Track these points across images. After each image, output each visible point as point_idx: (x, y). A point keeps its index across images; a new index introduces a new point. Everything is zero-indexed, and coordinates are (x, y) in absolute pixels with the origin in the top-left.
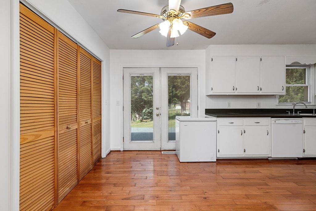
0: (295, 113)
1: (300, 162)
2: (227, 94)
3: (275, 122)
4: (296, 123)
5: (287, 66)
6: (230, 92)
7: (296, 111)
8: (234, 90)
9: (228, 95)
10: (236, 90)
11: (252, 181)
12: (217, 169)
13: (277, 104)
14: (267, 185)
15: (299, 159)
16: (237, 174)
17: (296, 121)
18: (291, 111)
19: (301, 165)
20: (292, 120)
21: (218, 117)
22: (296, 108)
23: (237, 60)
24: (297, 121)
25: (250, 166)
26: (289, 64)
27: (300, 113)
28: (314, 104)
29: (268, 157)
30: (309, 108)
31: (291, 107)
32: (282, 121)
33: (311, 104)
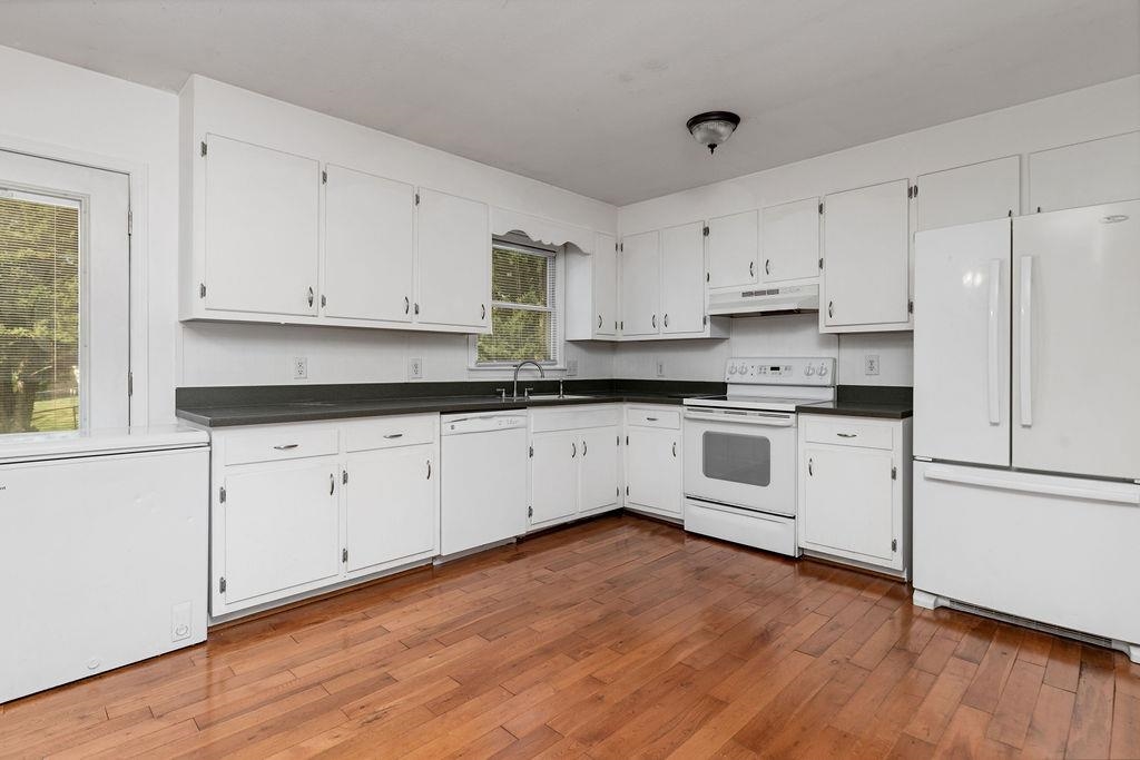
0: (518, 396)
1: (524, 548)
2: (283, 320)
3: (453, 427)
4: (511, 426)
5: (496, 239)
6: (293, 311)
7: (522, 386)
8: (311, 302)
9: (286, 324)
10: (323, 304)
11: (335, 687)
12: (209, 676)
13: (473, 366)
14: (389, 679)
15: (521, 540)
16: (286, 677)
17: (510, 418)
18: (508, 386)
19: (521, 561)
20: (499, 419)
21: (214, 424)
22: (523, 377)
23: (325, 180)
24: (514, 419)
25: (358, 614)
26: (501, 232)
27: (530, 393)
28: (562, 367)
29: (434, 558)
30: (549, 377)
31: (508, 377)
32: (474, 422)
33: (558, 367)
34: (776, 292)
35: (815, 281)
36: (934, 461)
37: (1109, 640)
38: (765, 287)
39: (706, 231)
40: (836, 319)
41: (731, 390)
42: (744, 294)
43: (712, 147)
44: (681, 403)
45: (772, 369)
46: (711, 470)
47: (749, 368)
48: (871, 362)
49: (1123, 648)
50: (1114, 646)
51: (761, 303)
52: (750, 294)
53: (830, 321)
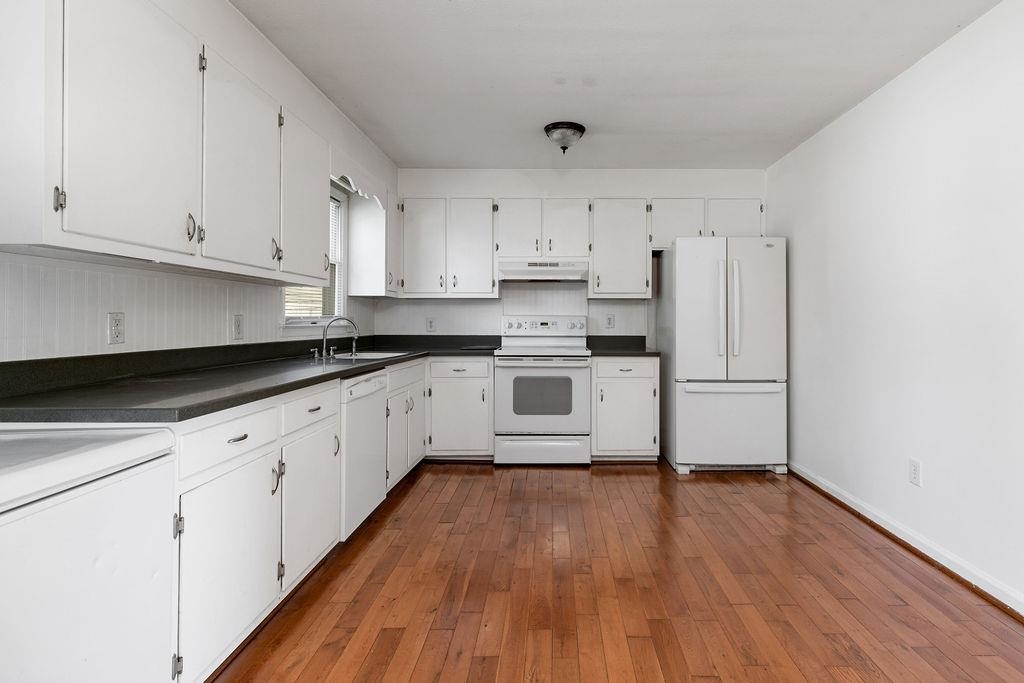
2: (157, 257)
34: (557, 265)
35: (585, 259)
36: (688, 381)
37: (765, 466)
38: (548, 261)
39: (495, 208)
40: (602, 288)
41: (504, 342)
42: (530, 265)
43: (564, 148)
44: (492, 355)
45: (542, 324)
46: (520, 408)
47: (523, 324)
48: (609, 319)
49: (770, 468)
50: (767, 468)
51: (541, 273)
52: (535, 265)
53: (596, 289)
